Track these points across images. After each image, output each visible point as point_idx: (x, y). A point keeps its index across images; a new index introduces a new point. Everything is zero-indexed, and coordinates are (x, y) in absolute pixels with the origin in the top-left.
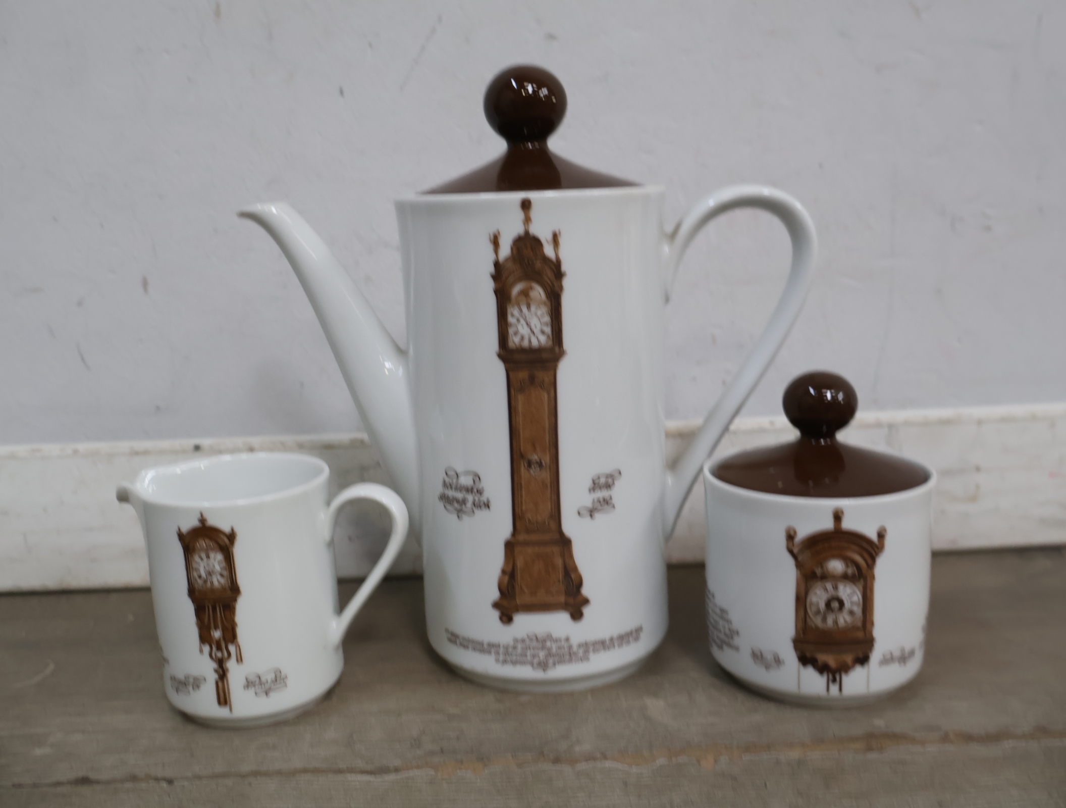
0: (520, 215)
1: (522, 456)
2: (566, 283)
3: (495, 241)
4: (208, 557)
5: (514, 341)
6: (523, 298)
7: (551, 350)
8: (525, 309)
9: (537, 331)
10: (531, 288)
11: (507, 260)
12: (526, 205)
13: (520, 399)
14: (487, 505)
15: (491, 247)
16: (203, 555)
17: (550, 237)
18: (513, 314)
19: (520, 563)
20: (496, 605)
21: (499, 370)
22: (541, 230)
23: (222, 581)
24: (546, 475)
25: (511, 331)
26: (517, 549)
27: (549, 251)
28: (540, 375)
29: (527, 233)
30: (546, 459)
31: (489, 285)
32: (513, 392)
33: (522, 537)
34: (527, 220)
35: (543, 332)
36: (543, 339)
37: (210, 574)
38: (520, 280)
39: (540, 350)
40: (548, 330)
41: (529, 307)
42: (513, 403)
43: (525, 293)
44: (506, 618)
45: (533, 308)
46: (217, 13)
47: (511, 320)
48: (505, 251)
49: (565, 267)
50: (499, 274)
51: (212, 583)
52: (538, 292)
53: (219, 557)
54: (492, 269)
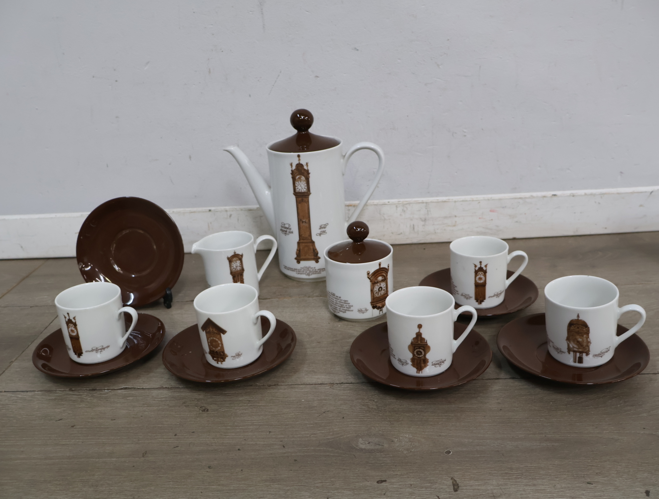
0: (297, 158)
1: (301, 220)
2: (310, 175)
3: (291, 165)
4: (236, 262)
5: (297, 190)
6: (299, 180)
7: (307, 193)
8: (300, 182)
9: (303, 187)
10: (301, 177)
11: (294, 170)
12: (299, 156)
13: (300, 205)
14: (292, 232)
15: (290, 166)
16: (235, 262)
17: (306, 164)
18: (297, 183)
19: (301, 248)
20: (296, 259)
21: (293, 198)
22: (303, 162)
23: (240, 268)
24: (307, 225)
25: (296, 188)
26: (301, 244)
27: (305, 167)
28: (305, 199)
29: (299, 163)
30: (307, 221)
31: (291, 176)
32: (298, 204)
33: (302, 241)
34: (299, 160)
35: (305, 188)
36: (305, 190)
37: (237, 267)
38: (298, 175)
39: (304, 193)
40: (306, 187)
41: (301, 181)
42: (298, 206)
43: (300, 178)
44: (298, 262)
45: (302, 182)
46: (210, 72)
47: (296, 185)
48: (294, 168)
49: (310, 172)
50: (293, 173)
51: (237, 269)
52: (303, 178)
53: (239, 262)
54: (291, 172)
